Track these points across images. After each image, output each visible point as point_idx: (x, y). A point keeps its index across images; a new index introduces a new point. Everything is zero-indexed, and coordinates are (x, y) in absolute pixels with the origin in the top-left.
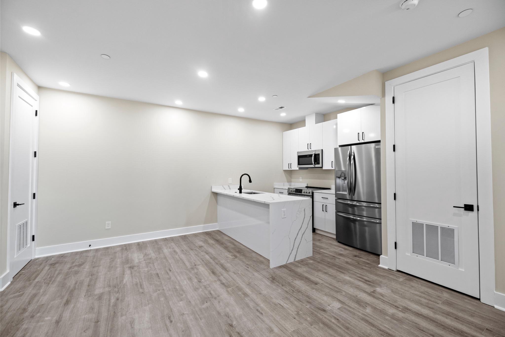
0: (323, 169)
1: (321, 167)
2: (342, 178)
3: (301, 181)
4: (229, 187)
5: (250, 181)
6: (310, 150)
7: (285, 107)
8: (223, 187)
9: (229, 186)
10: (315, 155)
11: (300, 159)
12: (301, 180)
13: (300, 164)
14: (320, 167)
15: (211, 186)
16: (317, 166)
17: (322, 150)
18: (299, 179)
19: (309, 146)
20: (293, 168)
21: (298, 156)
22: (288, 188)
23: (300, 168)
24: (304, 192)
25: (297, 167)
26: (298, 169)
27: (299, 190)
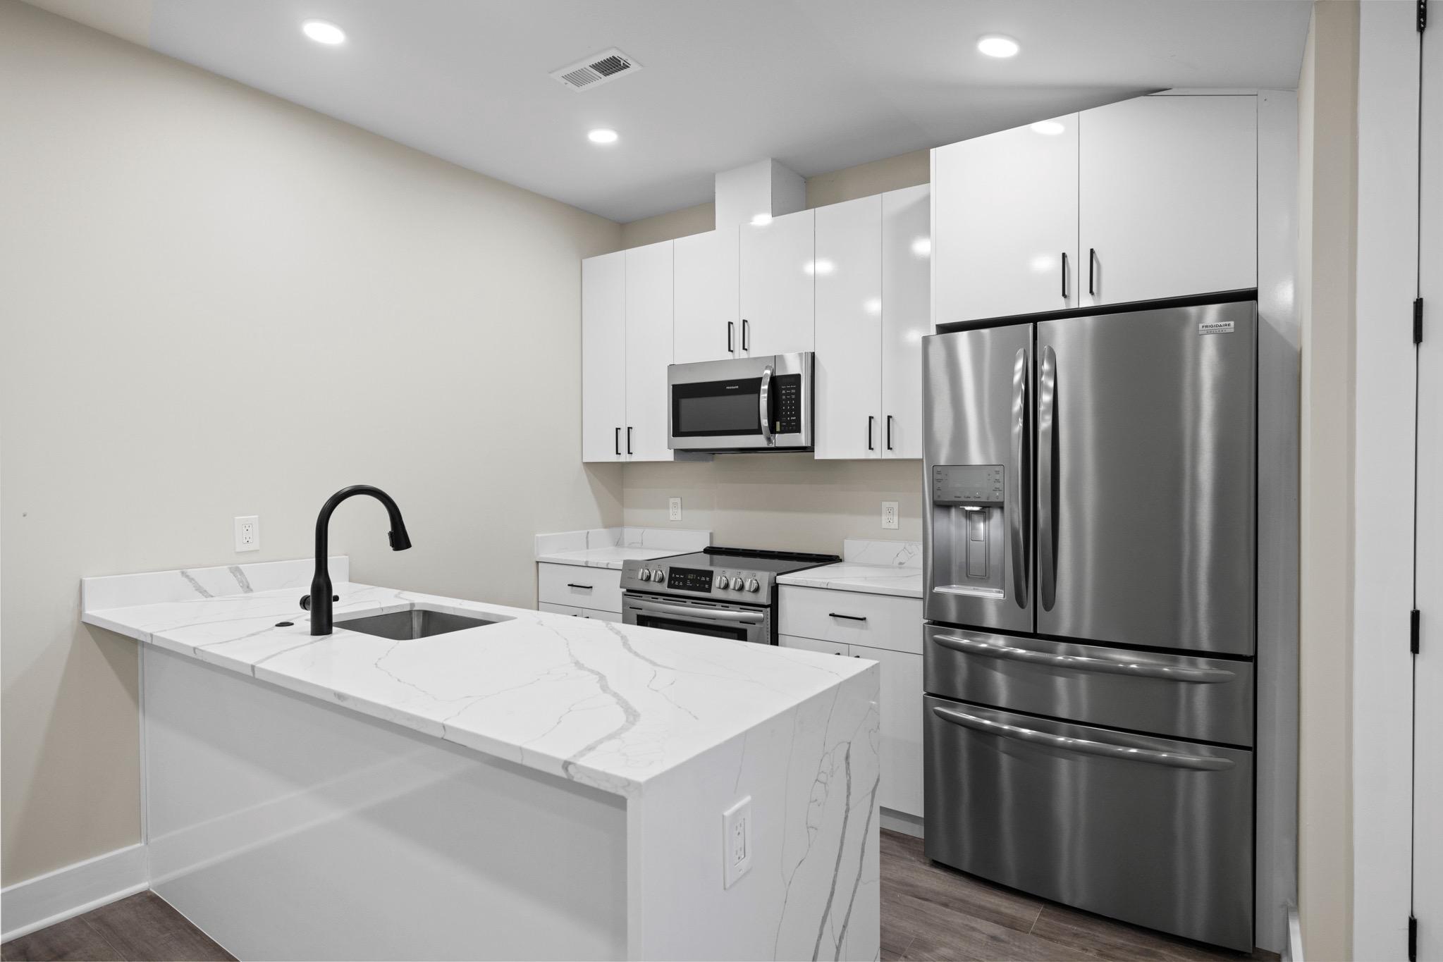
0: (816, 458)
1: (809, 444)
2: (968, 508)
3: (679, 517)
4: (241, 573)
5: (399, 539)
6: (744, 355)
7: (634, 67)
8: (191, 580)
9: (236, 571)
10: (774, 380)
11: (685, 402)
12: (675, 514)
13: (683, 429)
14: (804, 444)
15: (81, 583)
16: (782, 440)
17: (813, 355)
18: (666, 506)
19: (737, 333)
20: (641, 454)
21: (675, 387)
22: (626, 563)
23: (681, 453)
24: (727, 587)
25: (669, 448)
26: (669, 456)
27: (690, 577)
